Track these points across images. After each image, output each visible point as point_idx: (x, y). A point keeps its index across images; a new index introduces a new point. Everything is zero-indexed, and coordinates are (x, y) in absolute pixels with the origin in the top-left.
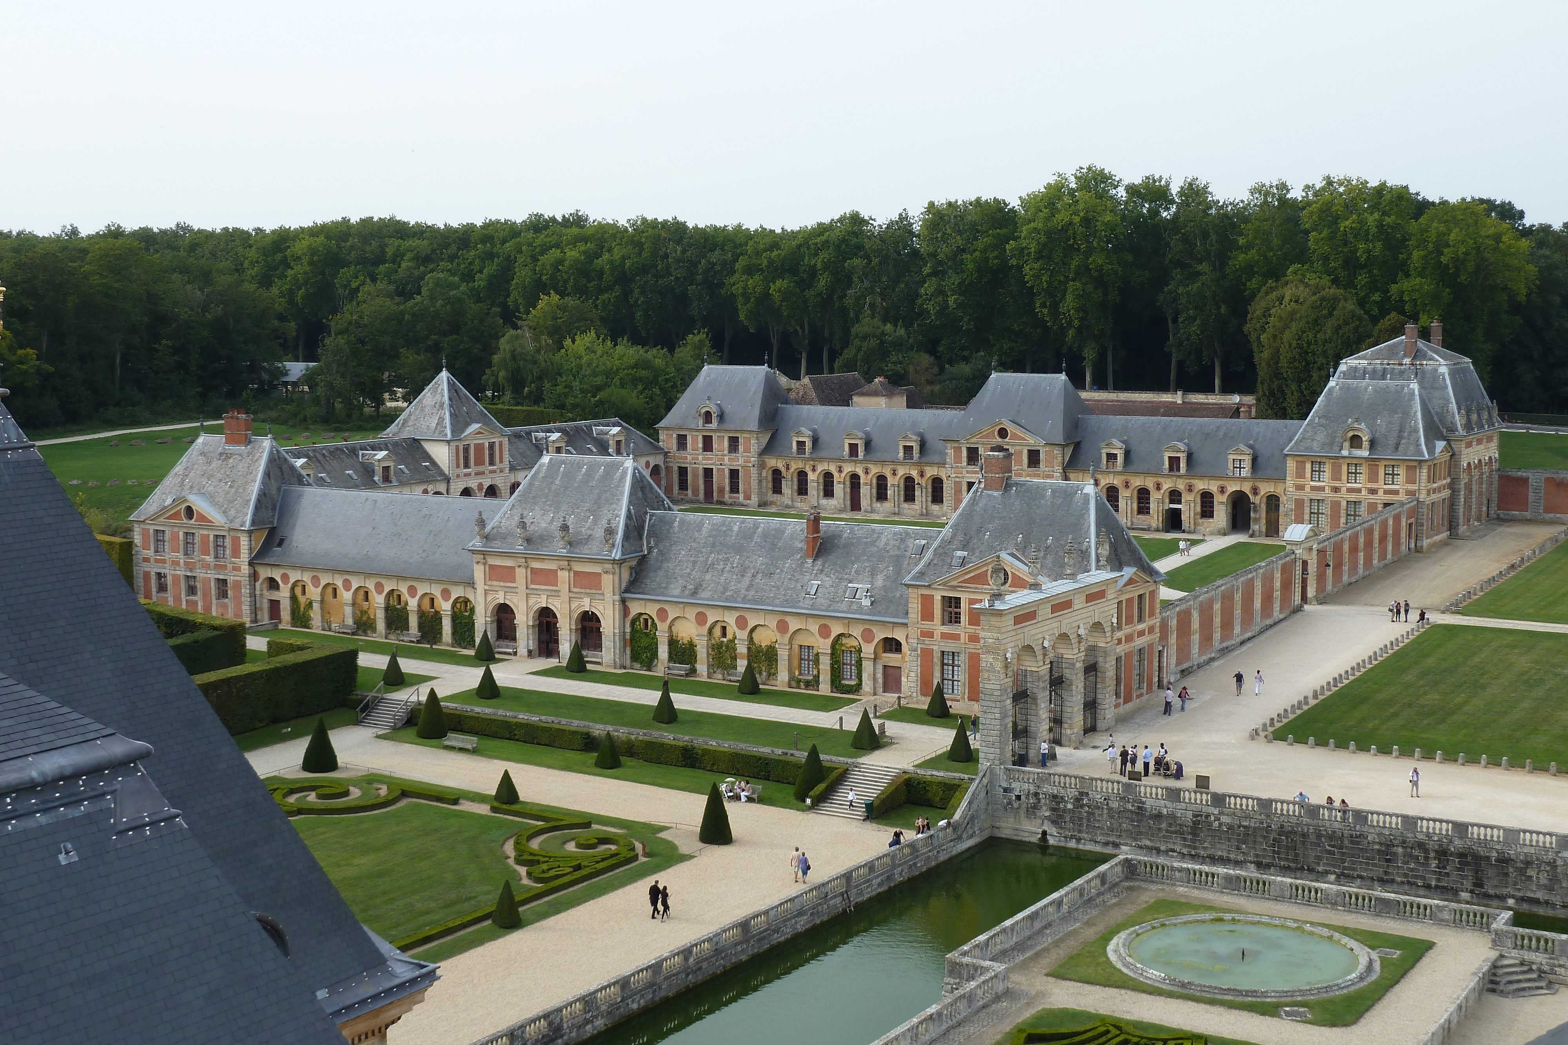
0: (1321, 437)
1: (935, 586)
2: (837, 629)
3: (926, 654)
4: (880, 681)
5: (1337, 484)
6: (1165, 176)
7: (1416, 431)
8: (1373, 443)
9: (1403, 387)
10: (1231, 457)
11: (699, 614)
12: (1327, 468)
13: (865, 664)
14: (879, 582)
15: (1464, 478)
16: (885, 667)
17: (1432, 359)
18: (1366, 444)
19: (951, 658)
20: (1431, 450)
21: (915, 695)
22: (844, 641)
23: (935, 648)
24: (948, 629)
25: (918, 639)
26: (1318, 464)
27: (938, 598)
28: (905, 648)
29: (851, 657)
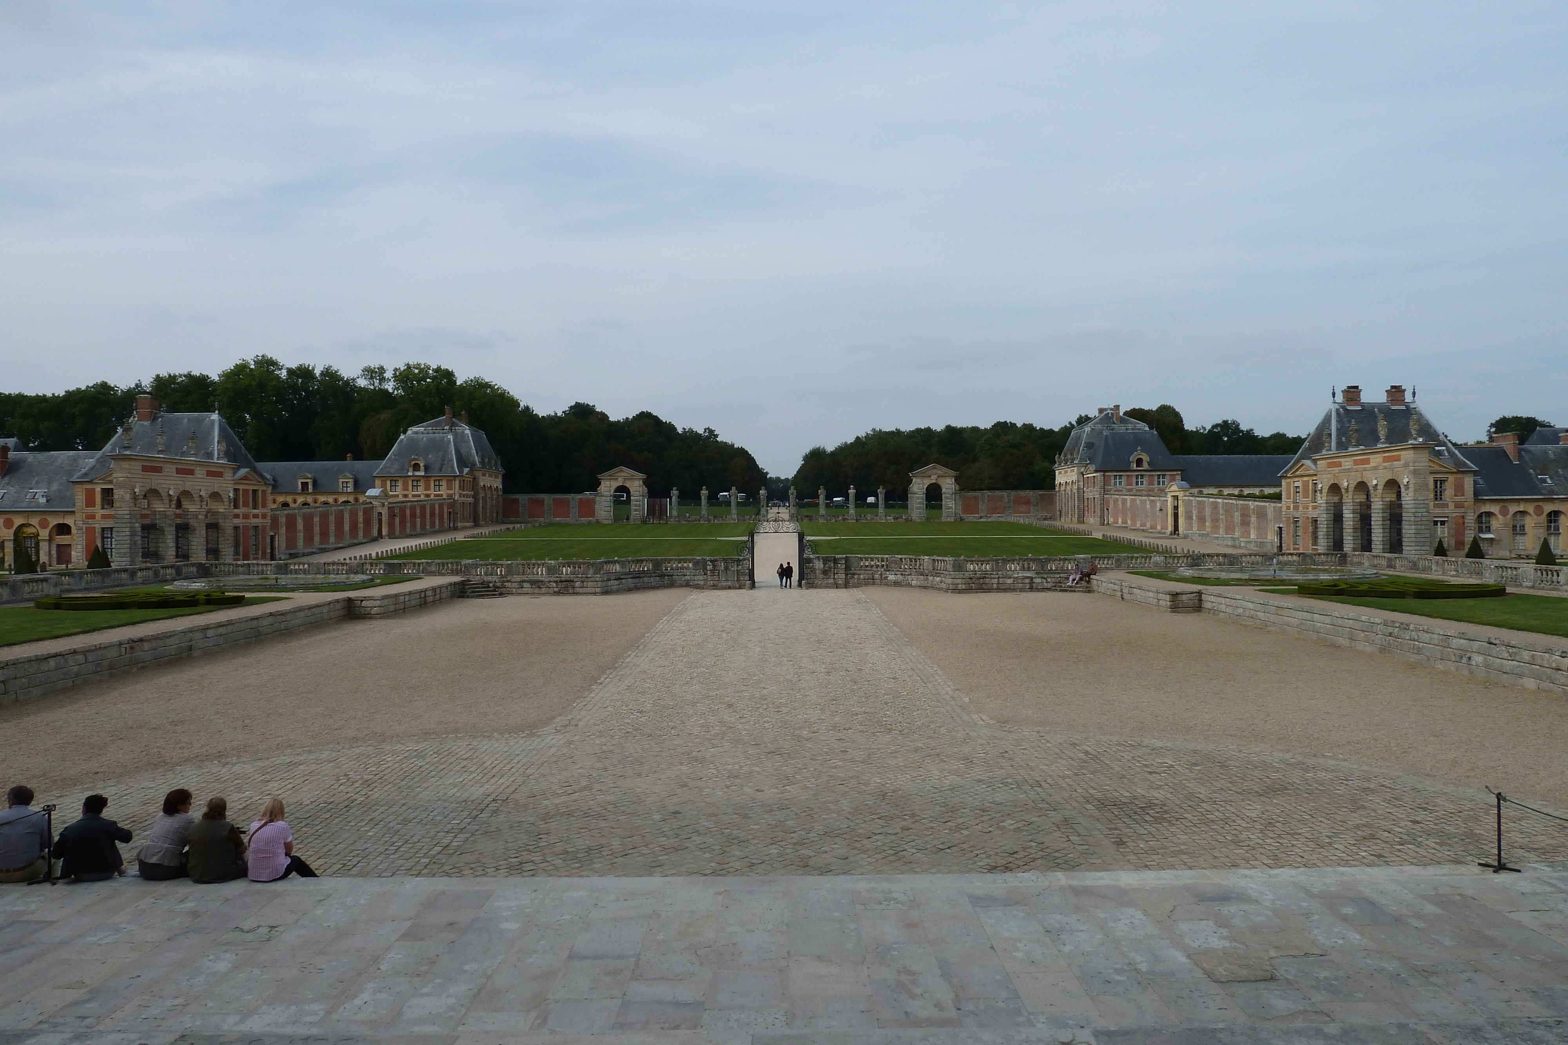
0: (396, 466)
1: (96, 481)
2: (18, 521)
3: (90, 531)
4: (55, 556)
5: (406, 493)
6: (312, 365)
7: (452, 460)
8: (427, 468)
9: (444, 438)
10: (341, 480)
12: (400, 484)
13: (41, 544)
14: (55, 486)
15: (482, 495)
16: (59, 546)
17: (461, 426)
18: (422, 468)
19: (109, 532)
20: (461, 471)
21: (81, 561)
22: (25, 529)
23: (96, 526)
24: (104, 512)
25: (83, 521)
26: (394, 481)
27: (98, 489)
28: (74, 531)
29: (31, 542)
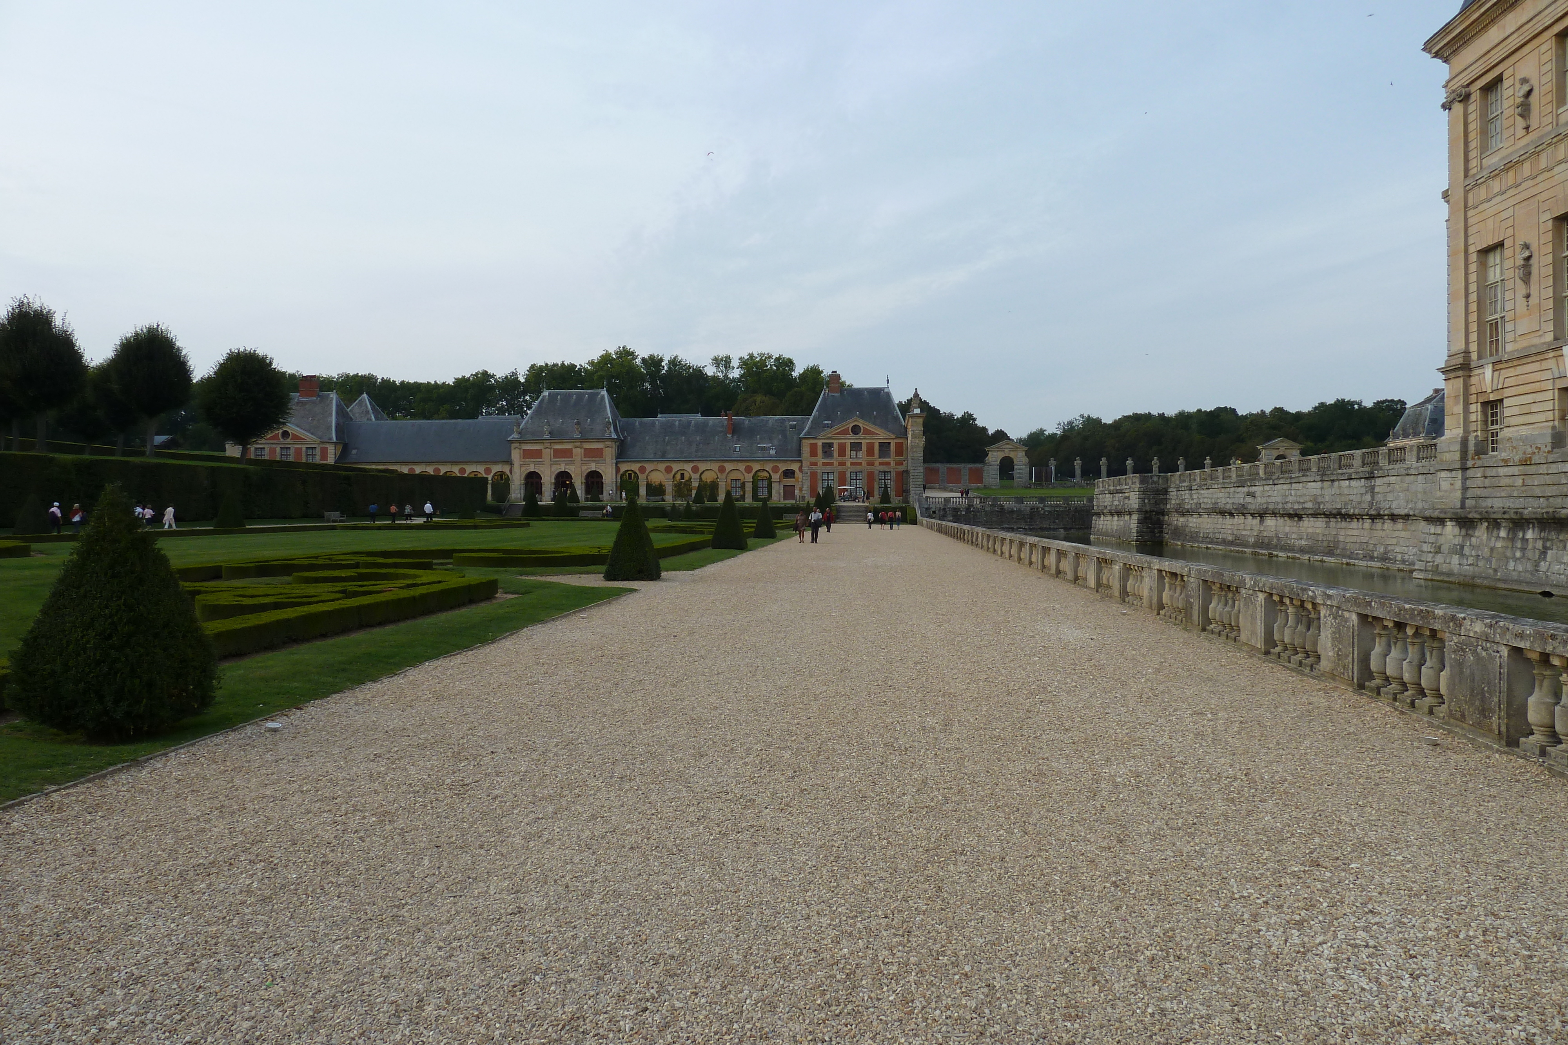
2: (756, 467)
3: (813, 475)
4: (782, 494)
11: (667, 467)
13: (773, 484)
14: (776, 442)
16: (786, 486)
19: (827, 476)
21: (806, 498)
22: (760, 474)
23: (819, 471)
24: (825, 460)
25: (807, 468)
27: (820, 443)
28: (798, 475)
29: (765, 483)
